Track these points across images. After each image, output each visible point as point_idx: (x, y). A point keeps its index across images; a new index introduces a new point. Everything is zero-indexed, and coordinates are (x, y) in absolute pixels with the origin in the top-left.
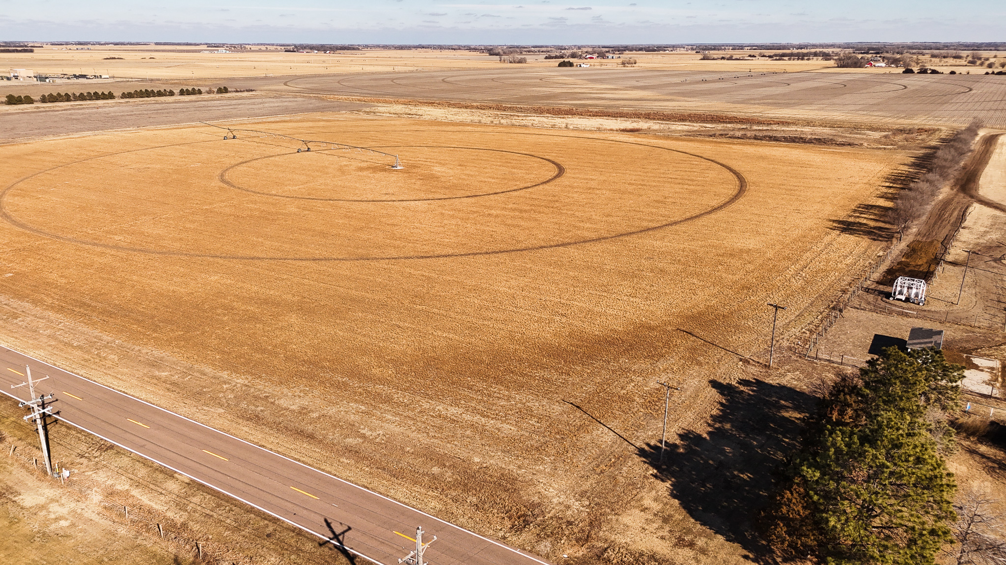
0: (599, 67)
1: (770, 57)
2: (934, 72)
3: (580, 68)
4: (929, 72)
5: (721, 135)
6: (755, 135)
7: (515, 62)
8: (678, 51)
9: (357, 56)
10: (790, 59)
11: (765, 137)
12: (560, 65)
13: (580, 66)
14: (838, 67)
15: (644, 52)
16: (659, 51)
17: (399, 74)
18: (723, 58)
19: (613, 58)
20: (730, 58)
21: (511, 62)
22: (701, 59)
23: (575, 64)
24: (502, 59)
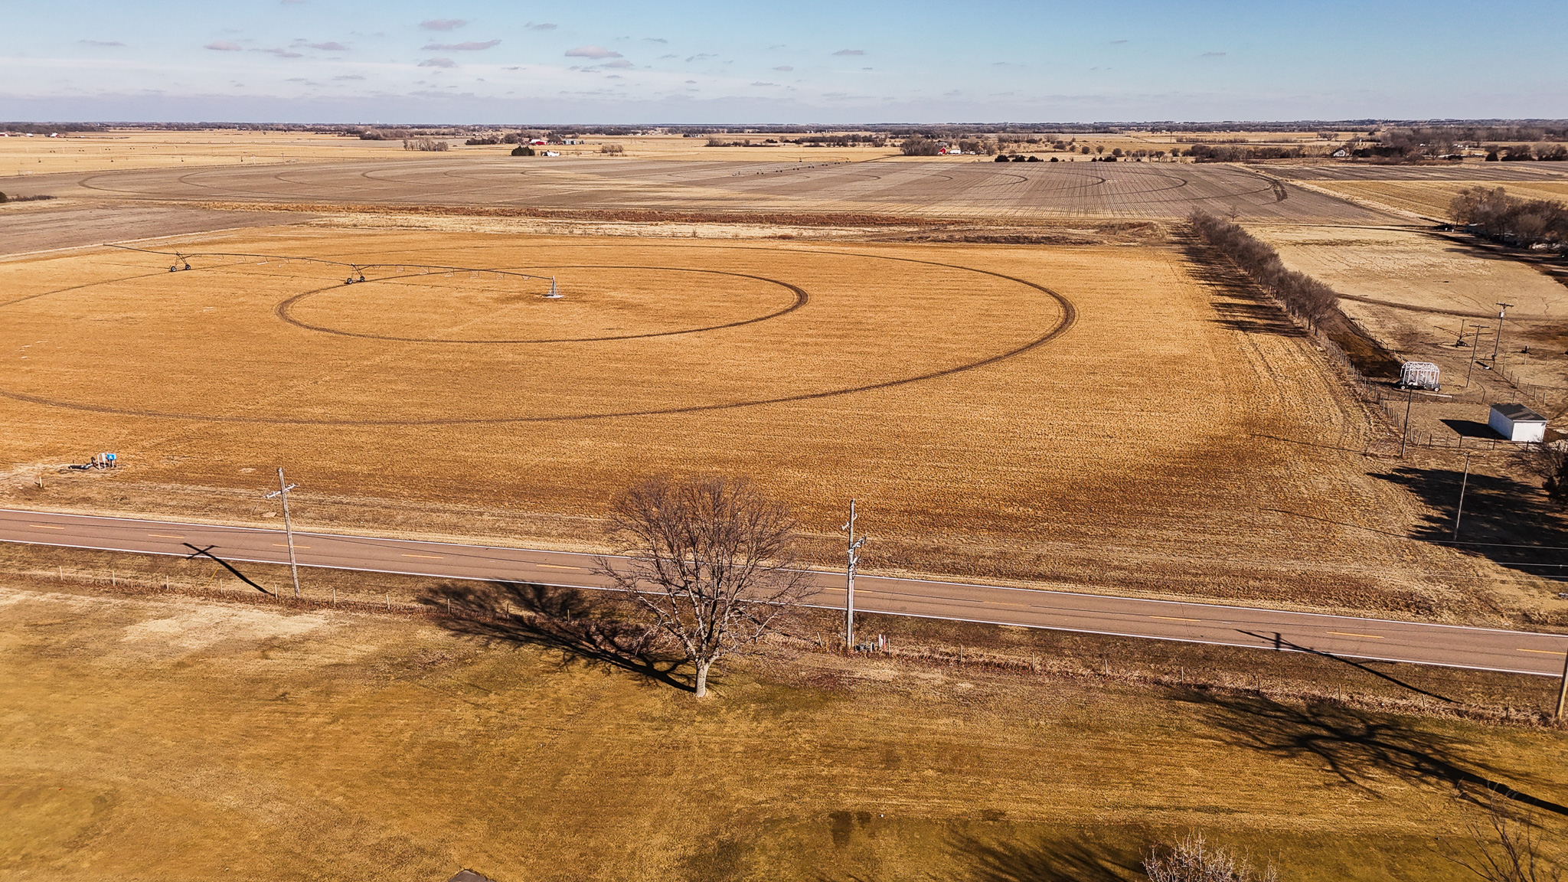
0: (575, 156)
1: (796, 142)
2: (1032, 159)
3: (545, 158)
4: (1026, 159)
5: (921, 238)
6: (966, 237)
7: (429, 149)
8: (652, 134)
9: (114, 140)
10: (829, 146)
11: (979, 238)
12: (515, 153)
13: (546, 155)
14: (905, 155)
15: (604, 136)
16: (626, 134)
17: (268, 169)
18: (736, 144)
19: (572, 143)
20: (747, 145)
21: (423, 150)
22: (707, 146)
23: (536, 152)
24: (409, 144)
